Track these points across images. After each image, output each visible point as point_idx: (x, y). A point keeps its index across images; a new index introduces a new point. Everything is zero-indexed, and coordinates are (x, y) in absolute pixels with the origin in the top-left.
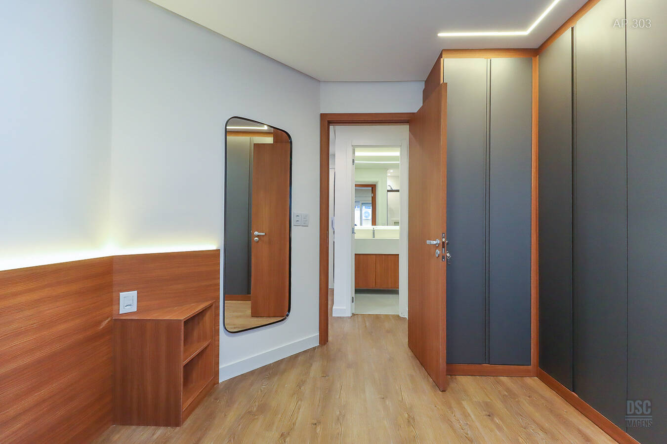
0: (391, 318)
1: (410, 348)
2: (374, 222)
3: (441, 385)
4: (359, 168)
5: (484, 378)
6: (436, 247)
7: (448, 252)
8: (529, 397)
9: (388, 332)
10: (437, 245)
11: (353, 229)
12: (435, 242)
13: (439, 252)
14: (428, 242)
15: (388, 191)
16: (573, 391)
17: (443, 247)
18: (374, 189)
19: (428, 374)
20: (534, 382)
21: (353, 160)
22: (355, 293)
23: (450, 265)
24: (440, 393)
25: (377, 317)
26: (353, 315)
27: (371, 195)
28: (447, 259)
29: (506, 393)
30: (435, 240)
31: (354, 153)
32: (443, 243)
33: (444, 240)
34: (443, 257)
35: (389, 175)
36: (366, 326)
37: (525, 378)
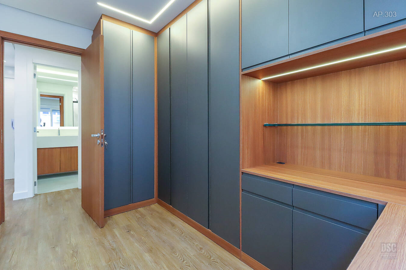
0: (71, 191)
1: (83, 208)
2: (62, 124)
3: (101, 224)
4: (40, 82)
5: (129, 212)
6: (98, 138)
7: (106, 141)
8: (151, 214)
9: (67, 201)
10: (98, 137)
11: (35, 128)
12: (97, 135)
13: (99, 141)
14: (92, 135)
15: (74, 102)
16: (171, 205)
17: (102, 138)
18: (61, 100)
19: (93, 220)
20: (156, 207)
21: (35, 75)
22: (38, 179)
23: (107, 149)
24: (100, 229)
25: (59, 193)
26: (36, 195)
27: (59, 104)
28: (105, 146)
29: (140, 216)
30: (97, 134)
31: (35, 68)
32: (102, 135)
33: (102, 134)
34: (102, 145)
35: (75, 90)
36: (47, 201)
37: (151, 206)
